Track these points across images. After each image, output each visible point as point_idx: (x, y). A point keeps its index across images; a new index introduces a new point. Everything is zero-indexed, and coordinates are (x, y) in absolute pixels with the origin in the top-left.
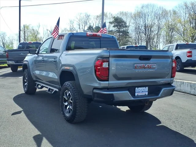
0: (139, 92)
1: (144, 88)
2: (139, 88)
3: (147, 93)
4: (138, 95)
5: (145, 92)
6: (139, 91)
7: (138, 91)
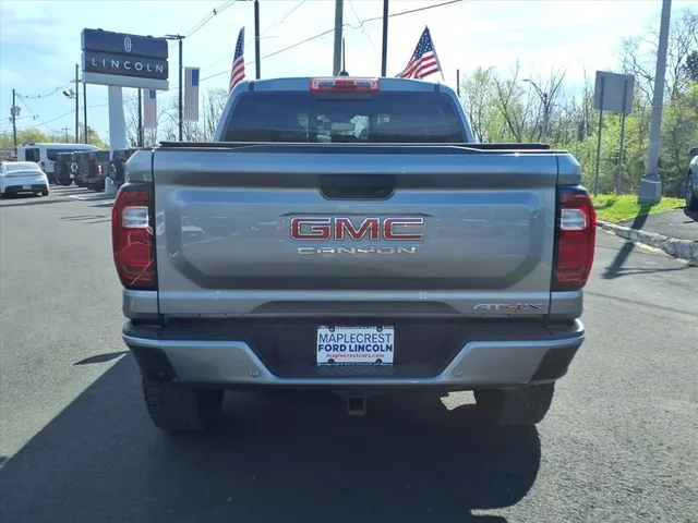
0: (343, 348)
1: (372, 331)
2: (339, 331)
3: (388, 357)
4: (331, 361)
5: (377, 348)
6: (342, 342)
7: (332, 343)
